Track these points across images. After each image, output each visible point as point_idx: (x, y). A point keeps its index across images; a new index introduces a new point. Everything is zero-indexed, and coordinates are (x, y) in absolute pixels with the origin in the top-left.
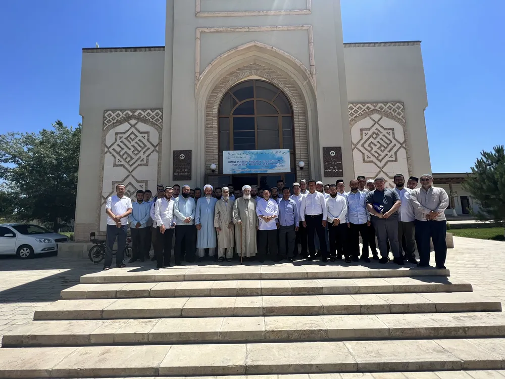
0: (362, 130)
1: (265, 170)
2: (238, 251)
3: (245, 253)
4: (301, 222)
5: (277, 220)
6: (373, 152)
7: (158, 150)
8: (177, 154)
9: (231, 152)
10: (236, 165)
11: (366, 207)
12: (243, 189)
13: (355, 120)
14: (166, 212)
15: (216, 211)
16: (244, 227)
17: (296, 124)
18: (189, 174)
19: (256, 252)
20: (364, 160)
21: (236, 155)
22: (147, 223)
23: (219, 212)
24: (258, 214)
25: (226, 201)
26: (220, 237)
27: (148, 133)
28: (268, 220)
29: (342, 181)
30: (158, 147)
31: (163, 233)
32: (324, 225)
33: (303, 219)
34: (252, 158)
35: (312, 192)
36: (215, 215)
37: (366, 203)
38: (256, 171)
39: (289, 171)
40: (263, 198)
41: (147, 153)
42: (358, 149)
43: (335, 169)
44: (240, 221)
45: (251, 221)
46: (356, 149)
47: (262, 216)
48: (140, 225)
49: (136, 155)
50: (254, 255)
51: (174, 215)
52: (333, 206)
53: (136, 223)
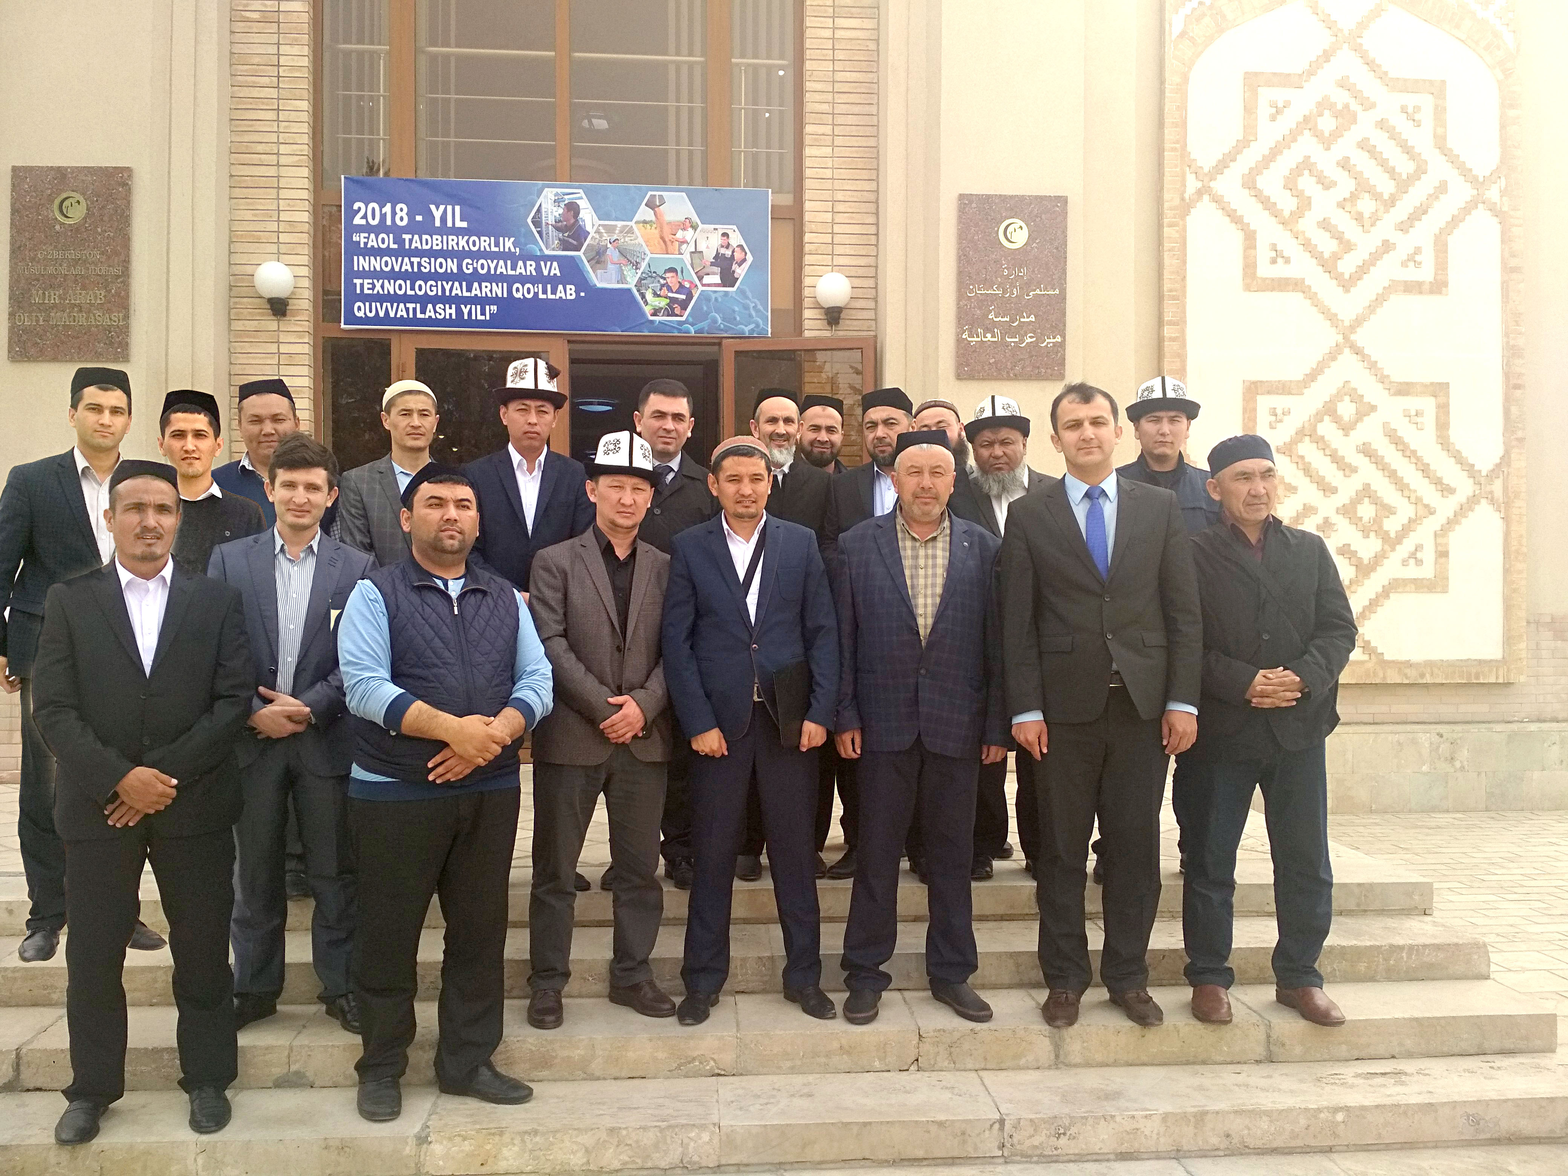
0: (1252, 82)
6: (1308, 224)
8: (35, 187)
17: (817, 30)
18: (117, 319)
42: (1217, 200)
43: (1022, 330)
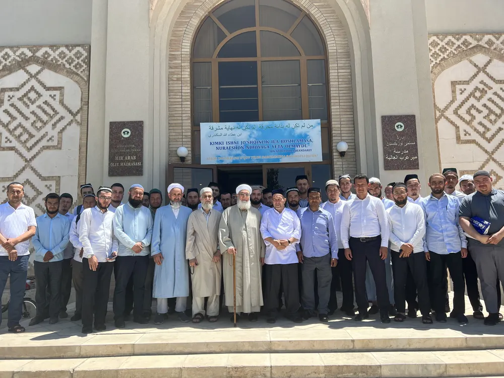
0: (454, 84)
1: (276, 157)
2: (229, 302)
3: (242, 306)
4: (342, 252)
5: (298, 247)
6: (475, 123)
7: (79, 120)
8: (116, 127)
9: (215, 125)
10: (224, 148)
11: (458, 223)
12: (238, 190)
13: (442, 65)
14: (99, 233)
15: (190, 231)
16: (238, 259)
17: (333, 73)
18: (139, 164)
19: (262, 304)
20: (458, 138)
21: (224, 131)
22: (65, 252)
23: (195, 232)
24: (265, 236)
25: (208, 212)
26: (195, 278)
27: (60, 89)
28: (282, 245)
29: (415, 176)
30: (79, 115)
31: (94, 270)
32: (385, 256)
33: (346, 246)
34: (253, 136)
35: (362, 197)
36: (188, 238)
37: (459, 216)
38: (261, 160)
39: (319, 158)
40: (272, 206)
41: (60, 126)
42: (447, 118)
43: (404, 155)
44: (232, 247)
45: (252, 248)
46: (443, 120)
47: (271, 239)
48: (52, 257)
49: (38, 129)
50: (258, 310)
51: (113, 237)
52: (400, 221)
53: (43, 253)
